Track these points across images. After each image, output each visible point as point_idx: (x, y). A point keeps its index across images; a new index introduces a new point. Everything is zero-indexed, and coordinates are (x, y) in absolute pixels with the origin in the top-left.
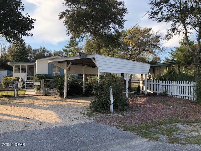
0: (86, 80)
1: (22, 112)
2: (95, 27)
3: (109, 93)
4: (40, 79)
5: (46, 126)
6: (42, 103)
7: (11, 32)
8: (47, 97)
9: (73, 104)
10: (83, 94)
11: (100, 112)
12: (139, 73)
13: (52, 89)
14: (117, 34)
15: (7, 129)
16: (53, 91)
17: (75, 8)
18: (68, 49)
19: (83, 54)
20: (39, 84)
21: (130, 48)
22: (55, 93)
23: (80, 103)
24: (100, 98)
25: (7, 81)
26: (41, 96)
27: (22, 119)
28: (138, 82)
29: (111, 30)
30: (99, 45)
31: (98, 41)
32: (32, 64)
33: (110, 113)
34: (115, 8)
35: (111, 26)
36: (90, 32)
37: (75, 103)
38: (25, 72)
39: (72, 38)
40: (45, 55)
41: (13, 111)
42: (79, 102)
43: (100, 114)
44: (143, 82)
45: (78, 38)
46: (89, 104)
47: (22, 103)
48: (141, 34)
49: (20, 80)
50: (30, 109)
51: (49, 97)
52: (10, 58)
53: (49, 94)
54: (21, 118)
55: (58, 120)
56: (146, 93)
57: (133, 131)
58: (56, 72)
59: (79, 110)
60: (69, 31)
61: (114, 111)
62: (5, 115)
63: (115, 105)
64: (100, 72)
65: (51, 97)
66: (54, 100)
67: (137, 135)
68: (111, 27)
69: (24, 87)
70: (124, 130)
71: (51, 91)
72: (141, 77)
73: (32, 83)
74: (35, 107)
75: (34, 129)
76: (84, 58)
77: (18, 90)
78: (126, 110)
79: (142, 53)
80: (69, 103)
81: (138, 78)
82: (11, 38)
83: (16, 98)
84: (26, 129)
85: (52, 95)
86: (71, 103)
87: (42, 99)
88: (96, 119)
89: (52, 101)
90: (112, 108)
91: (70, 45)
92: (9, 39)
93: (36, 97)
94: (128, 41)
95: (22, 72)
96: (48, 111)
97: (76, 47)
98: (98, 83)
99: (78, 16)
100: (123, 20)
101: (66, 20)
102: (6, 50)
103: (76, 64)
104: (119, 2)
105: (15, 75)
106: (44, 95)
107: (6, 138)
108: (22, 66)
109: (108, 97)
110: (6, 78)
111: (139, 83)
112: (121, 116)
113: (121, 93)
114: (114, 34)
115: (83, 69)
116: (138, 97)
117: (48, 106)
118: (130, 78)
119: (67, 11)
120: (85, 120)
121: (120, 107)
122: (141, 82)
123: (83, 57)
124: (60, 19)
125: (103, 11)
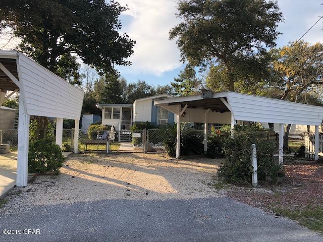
0: (209, 131)
1: (120, 174)
2: (227, 47)
3: (251, 154)
4: (139, 129)
5: (155, 197)
6: (145, 164)
7: (103, 62)
8: (151, 155)
9: (191, 168)
10: (205, 154)
11: (235, 183)
12: (303, 123)
13: (156, 145)
14: (263, 57)
15: (104, 195)
16: (158, 147)
17: (194, 19)
18: (179, 83)
19: (208, 92)
20: (139, 135)
21: (287, 78)
22: (161, 149)
23: (202, 168)
24: (235, 161)
25: (95, 130)
26: (143, 154)
27: (121, 184)
28: (300, 137)
29: (252, 51)
30: (232, 75)
31: (229, 69)
32: (128, 106)
33: (253, 186)
34: (260, 14)
35: (252, 44)
36: (218, 55)
37: (193, 167)
38: (118, 118)
39: (188, 66)
40: (146, 93)
41: (107, 172)
42: (199, 166)
43: (234, 186)
44: (312, 138)
45: (198, 66)
46: (216, 171)
47: (118, 162)
48: (308, 55)
49: (112, 129)
50: (130, 171)
51: (154, 155)
52: (97, 97)
53: (153, 151)
54: (120, 182)
55: (170, 189)
56: (317, 158)
57: (293, 217)
58: (162, 118)
59: (202, 178)
60: (185, 55)
61: (258, 183)
62: (98, 177)
63: (261, 174)
64: (235, 120)
65: (157, 155)
66: (161, 159)
67: (301, 224)
68: (252, 46)
69: (116, 140)
70: (277, 215)
71: (155, 147)
72: (306, 130)
73: (130, 133)
74: (137, 169)
75: (138, 199)
76: (210, 97)
77: (111, 144)
78: (280, 184)
79: (309, 88)
80: (184, 166)
81: (300, 131)
82: (103, 70)
83: (109, 155)
84: (128, 198)
85: (158, 153)
86: (186, 166)
87: (144, 158)
88: (229, 194)
89: (159, 161)
90: (255, 178)
91: (182, 76)
92: (100, 71)
93: (135, 154)
94: (282, 69)
95: (114, 118)
96: (155, 176)
97: (192, 80)
98: (232, 138)
99: (200, 33)
100: (275, 34)
101: (181, 39)
102: (93, 86)
103: (194, 107)
104: (268, 3)
105: (105, 122)
106: (146, 153)
107: (105, 207)
108: (114, 109)
109: (249, 161)
110: (93, 126)
111: (303, 139)
112: (270, 192)
113: (271, 156)
114: (258, 57)
115: (206, 114)
116: (300, 164)
117: (154, 169)
118: (286, 131)
119: (182, 25)
120: (212, 193)
121: (269, 178)
122: (307, 139)
123: (208, 97)
124: (171, 38)
125: (240, 22)
